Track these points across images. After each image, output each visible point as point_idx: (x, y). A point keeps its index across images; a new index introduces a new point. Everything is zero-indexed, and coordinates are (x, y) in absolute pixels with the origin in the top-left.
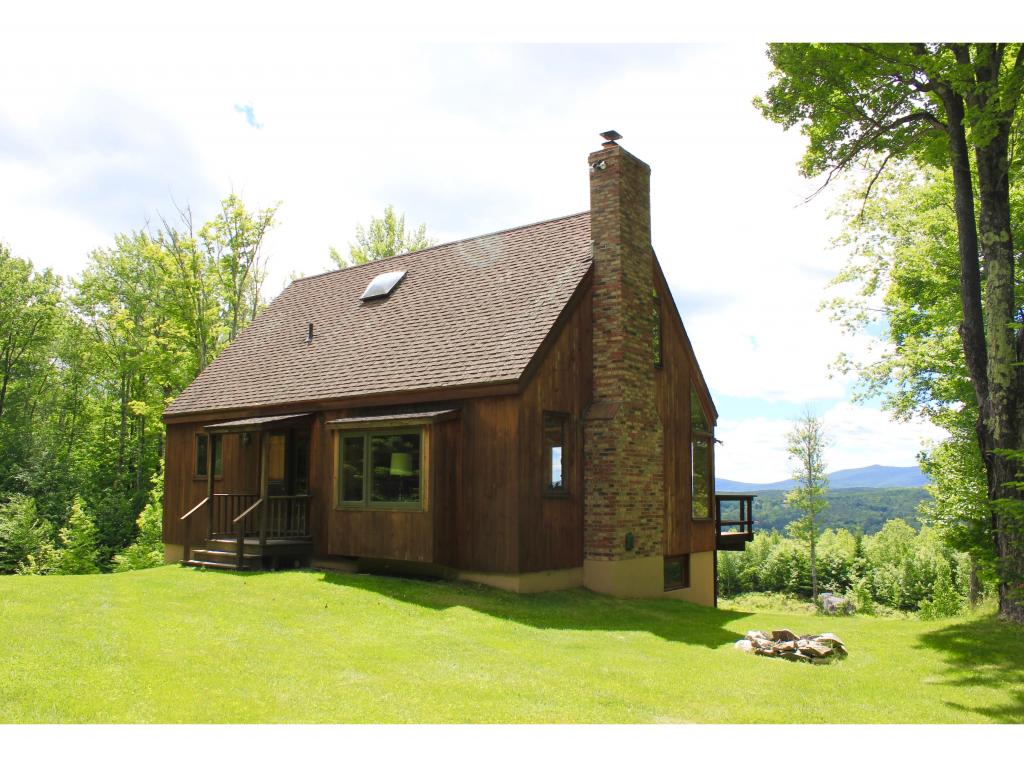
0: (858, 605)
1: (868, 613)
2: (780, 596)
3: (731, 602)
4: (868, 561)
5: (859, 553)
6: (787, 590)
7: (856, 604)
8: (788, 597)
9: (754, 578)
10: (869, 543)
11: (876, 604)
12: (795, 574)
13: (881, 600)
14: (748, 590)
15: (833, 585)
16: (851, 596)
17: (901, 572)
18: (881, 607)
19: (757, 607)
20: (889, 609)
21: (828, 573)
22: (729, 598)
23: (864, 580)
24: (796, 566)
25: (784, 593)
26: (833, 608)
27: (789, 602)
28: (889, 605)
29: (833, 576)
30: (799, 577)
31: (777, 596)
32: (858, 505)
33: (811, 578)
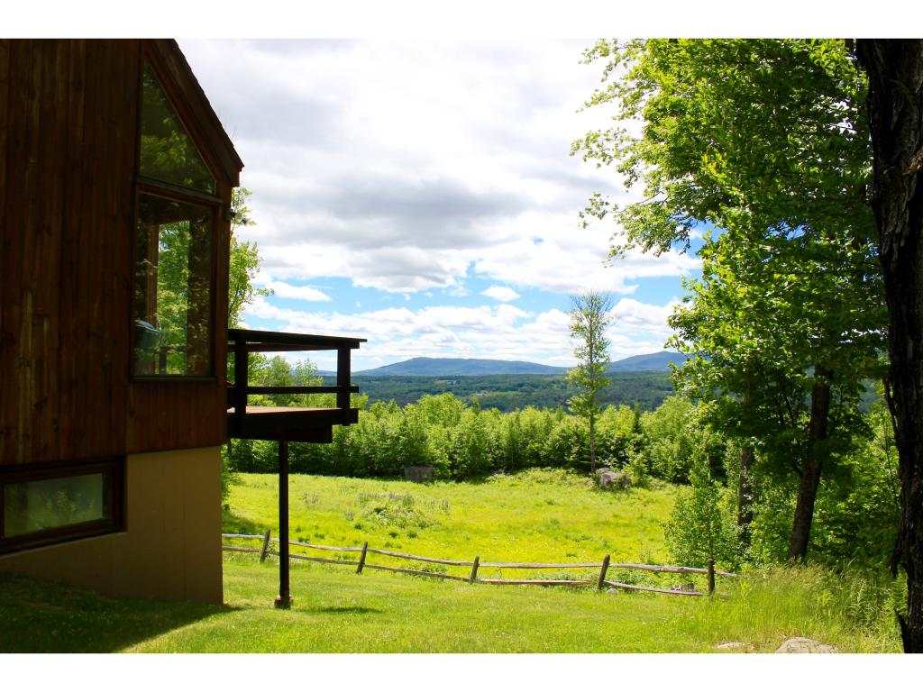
0: (634, 479)
1: (643, 487)
2: (561, 471)
3: (513, 477)
4: (645, 437)
5: (637, 429)
6: (567, 465)
7: (632, 478)
8: (567, 473)
9: (535, 455)
10: (648, 419)
11: (651, 477)
12: (575, 449)
13: (656, 474)
14: (529, 466)
15: (612, 460)
16: (628, 471)
17: (676, 447)
18: (655, 481)
19: (538, 482)
20: (663, 483)
21: (607, 448)
22: (512, 474)
23: (641, 455)
24: (577, 442)
25: (566, 468)
26: (610, 483)
27: (569, 477)
28: (663, 479)
29: (611, 452)
30: (578, 453)
31: (558, 471)
32: (648, 386)
33: (590, 454)
